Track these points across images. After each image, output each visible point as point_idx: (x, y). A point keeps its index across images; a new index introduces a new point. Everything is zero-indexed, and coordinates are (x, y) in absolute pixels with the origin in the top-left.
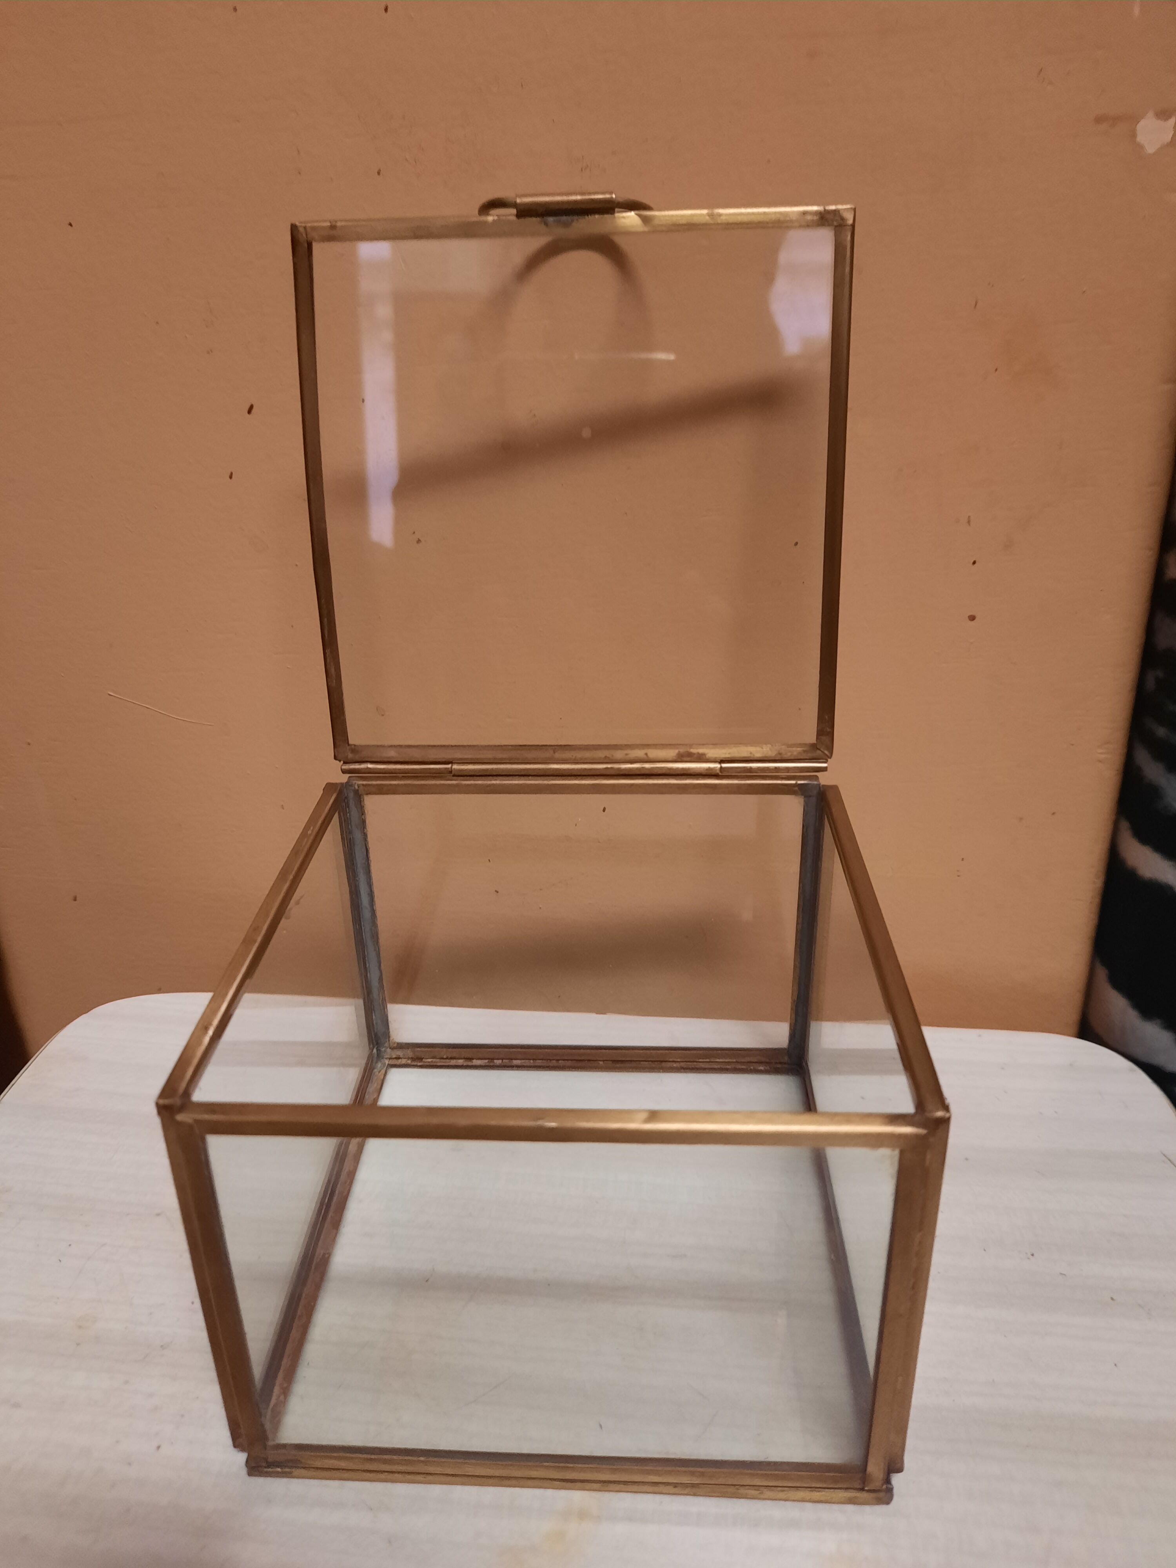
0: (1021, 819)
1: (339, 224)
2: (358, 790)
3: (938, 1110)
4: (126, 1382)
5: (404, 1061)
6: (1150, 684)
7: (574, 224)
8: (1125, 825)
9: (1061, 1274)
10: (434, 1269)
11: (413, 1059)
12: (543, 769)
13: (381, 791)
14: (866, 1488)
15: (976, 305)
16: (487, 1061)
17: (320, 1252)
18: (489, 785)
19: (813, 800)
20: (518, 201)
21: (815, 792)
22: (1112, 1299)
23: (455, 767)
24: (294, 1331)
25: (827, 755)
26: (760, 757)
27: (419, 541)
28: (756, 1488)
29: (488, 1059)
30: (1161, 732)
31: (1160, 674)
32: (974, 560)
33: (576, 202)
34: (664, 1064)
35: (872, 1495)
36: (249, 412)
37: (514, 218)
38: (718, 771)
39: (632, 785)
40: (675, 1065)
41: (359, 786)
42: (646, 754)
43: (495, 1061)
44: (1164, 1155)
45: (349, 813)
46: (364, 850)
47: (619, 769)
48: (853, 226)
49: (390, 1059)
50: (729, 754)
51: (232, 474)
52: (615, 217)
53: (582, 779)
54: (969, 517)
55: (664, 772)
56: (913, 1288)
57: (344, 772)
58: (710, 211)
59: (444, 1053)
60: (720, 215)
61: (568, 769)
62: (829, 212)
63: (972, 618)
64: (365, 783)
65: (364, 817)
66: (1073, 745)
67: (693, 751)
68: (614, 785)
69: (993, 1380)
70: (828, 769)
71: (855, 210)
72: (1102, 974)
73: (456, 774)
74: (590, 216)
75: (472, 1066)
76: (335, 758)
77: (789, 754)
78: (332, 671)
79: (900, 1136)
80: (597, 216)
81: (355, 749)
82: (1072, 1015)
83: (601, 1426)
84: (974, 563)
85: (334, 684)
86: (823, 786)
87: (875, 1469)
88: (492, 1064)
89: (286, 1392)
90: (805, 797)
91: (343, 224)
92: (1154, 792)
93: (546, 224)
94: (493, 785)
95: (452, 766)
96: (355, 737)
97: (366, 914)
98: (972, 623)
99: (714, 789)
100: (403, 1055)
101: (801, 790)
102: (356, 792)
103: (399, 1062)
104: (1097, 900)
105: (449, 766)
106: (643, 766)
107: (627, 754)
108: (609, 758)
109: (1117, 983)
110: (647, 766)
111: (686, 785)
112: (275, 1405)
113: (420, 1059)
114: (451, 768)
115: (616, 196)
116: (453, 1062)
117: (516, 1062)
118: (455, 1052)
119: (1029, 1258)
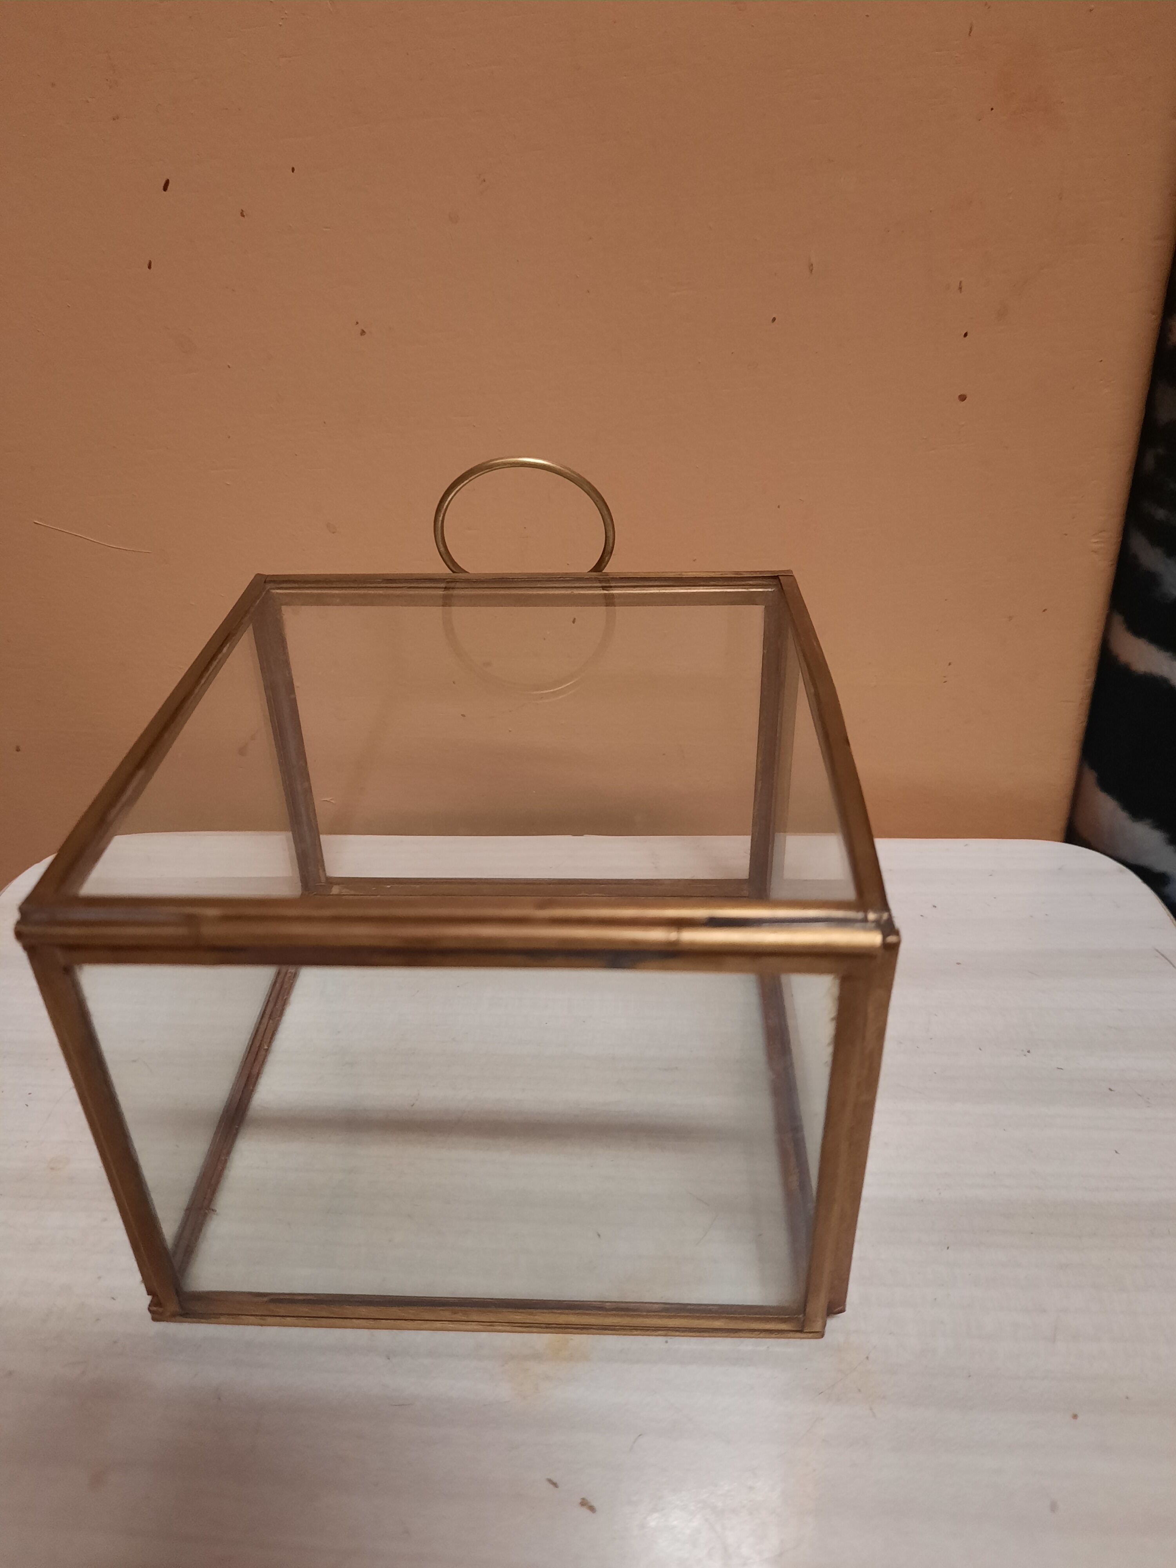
0: (1011, 618)
6: (1150, 462)
8: (1118, 620)
9: (1058, 1068)
15: (970, 32)
22: (1111, 1090)
27: (363, 332)
30: (1161, 514)
31: (1161, 451)
32: (966, 331)
36: (165, 189)
44: (1157, 951)
51: (150, 263)
54: (961, 282)
63: (963, 398)
66: (1066, 535)
69: (995, 1172)
72: (1091, 777)
82: (1059, 821)
83: (599, 1235)
84: (966, 335)
92: (1152, 579)
104: (1087, 701)
109: (1106, 785)
119: (1025, 1055)
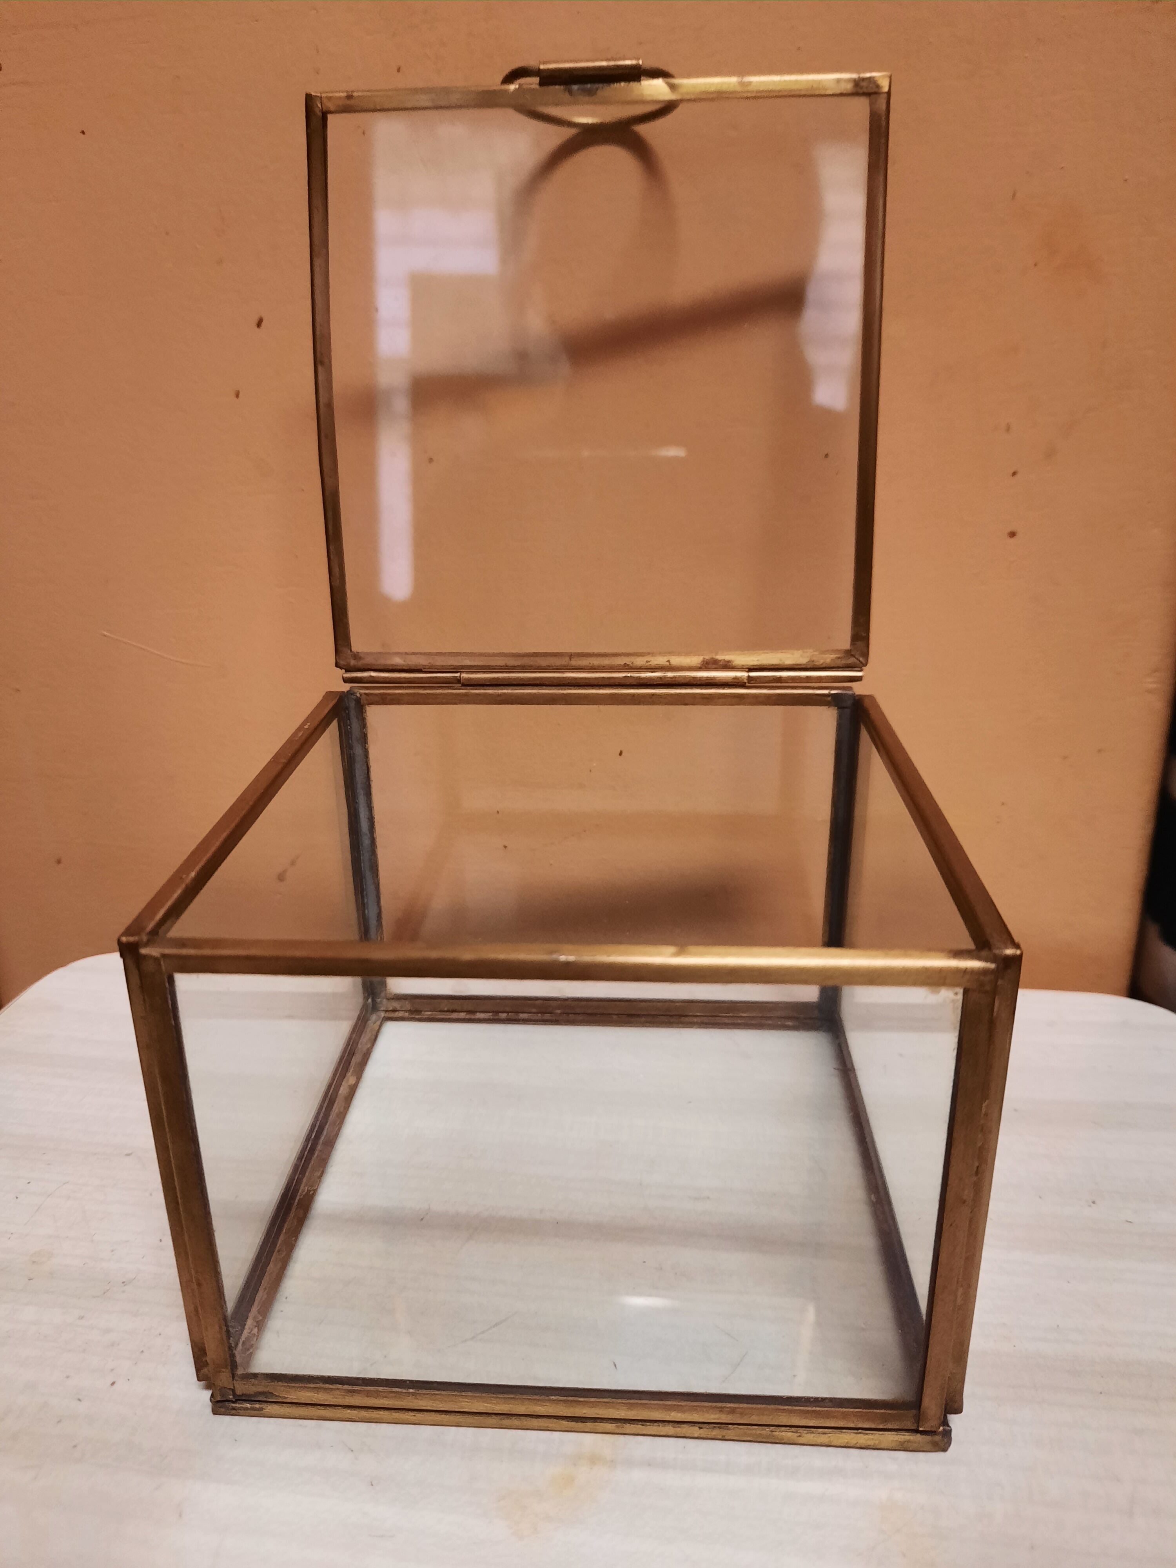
0: (1065, 758)
1: (355, 94)
2: (360, 699)
3: (1007, 948)
4: (81, 1318)
5: (400, 1014)
7: (599, 93)
8: (1175, 763)
9: (1127, 1221)
10: (429, 1208)
11: (410, 1012)
12: (558, 678)
13: (384, 700)
14: (921, 1429)
15: (1014, 196)
16: (491, 1014)
17: (303, 1188)
18: (499, 695)
19: (848, 711)
20: (542, 67)
21: (849, 703)
23: (464, 675)
24: (271, 1265)
25: (862, 663)
26: (791, 665)
28: (793, 1429)
29: (493, 1012)
32: (1014, 470)
33: (601, 68)
34: (683, 1019)
35: (928, 1438)
36: (258, 325)
37: (537, 87)
38: (746, 681)
39: (653, 695)
40: (695, 1020)
41: (361, 694)
42: (668, 661)
45: (349, 726)
46: (365, 768)
47: (640, 678)
48: (889, 93)
49: (386, 1011)
50: (758, 660)
52: (641, 84)
53: (599, 689)
54: (1010, 424)
55: (687, 681)
56: (977, 1173)
57: (346, 680)
58: (740, 79)
59: (445, 1005)
60: (750, 83)
61: (586, 678)
62: (864, 79)
63: (1012, 534)
64: (367, 691)
65: (366, 730)
66: (1120, 673)
67: (720, 657)
68: (633, 695)
69: (1058, 1326)
70: (863, 678)
71: (890, 77)
72: (1153, 930)
73: (466, 683)
74: (615, 84)
75: (474, 1019)
76: (337, 665)
77: (822, 661)
78: (336, 570)
79: (965, 971)
80: (623, 84)
81: (356, 656)
83: (615, 1365)
84: (1014, 474)
85: (337, 583)
86: (858, 695)
87: (931, 1404)
88: (497, 1017)
89: (260, 1325)
90: (838, 708)
91: (360, 94)
93: (570, 92)
94: (504, 694)
95: (461, 674)
96: (359, 643)
97: (366, 841)
98: (1012, 540)
99: (740, 700)
100: (400, 1007)
101: (835, 701)
102: (358, 701)
103: (397, 1014)
105: (458, 675)
106: (665, 675)
107: (647, 662)
108: (628, 665)
109: (1170, 939)
110: (670, 674)
111: (710, 694)
112: (248, 1339)
113: (418, 1012)
114: (460, 677)
115: (642, 62)
116: (455, 1016)
117: (522, 1016)
118: (456, 1005)
119: (1090, 1206)
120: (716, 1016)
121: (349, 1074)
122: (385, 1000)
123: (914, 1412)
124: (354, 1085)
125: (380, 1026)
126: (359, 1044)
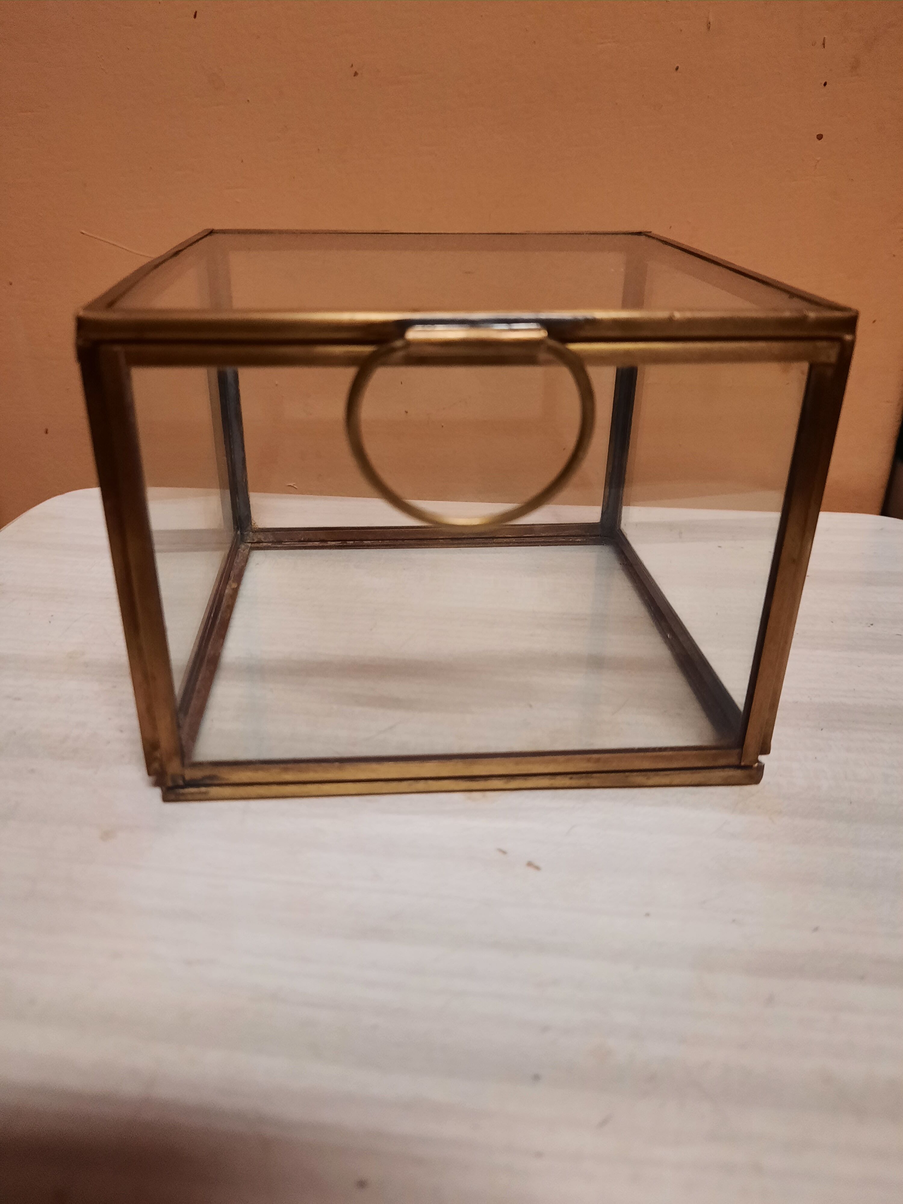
5: (265, 544)
11: (273, 542)
14: (743, 764)
16: (340, 542)
32: (825, 81)
35: (746, 773)
43: (348, 542)
49: (253, 542)
51: (196, 13)
63: (820, 137)
72: (901, 471)
84: (825, 84)
88: (344, 545)
98: (819, 142)
100: (264, 538)
103: (262, 545)
113: (280, 542)
116: (310, 544)
120: (521, 537)
121: (230, 582)
122: (251, 533)
123: (737, 751)
124: (236, 588)
125: (249, 552)
126: (234, 563)
